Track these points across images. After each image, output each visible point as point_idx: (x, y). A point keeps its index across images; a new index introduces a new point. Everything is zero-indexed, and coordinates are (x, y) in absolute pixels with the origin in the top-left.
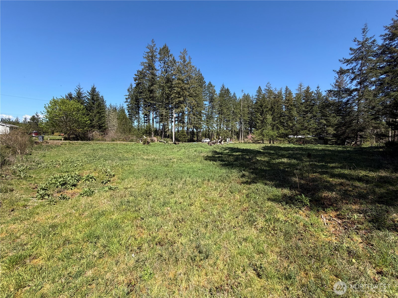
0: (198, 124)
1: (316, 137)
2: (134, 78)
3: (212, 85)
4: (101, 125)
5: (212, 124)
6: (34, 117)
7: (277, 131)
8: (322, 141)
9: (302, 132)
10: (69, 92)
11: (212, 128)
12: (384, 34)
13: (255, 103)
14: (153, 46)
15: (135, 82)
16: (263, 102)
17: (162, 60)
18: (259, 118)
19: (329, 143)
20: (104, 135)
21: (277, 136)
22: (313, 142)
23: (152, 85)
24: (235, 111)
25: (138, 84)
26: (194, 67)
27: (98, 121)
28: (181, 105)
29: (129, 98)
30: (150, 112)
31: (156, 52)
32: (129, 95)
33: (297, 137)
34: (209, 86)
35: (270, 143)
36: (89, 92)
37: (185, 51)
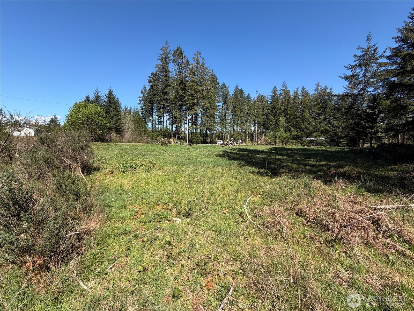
0: (211, 126)
1: (328, 139)
2: (148, 80)
3: (225, 86)
4: (118, 127)
5: (226, 125)
6: (52, 119)
7: (290, 133)
8: (334, 143)
9: (314, 134)
10: (86, 95)
11: (225, 130)
12: (396, 36)
13: (270, 104)
14: (166, 47)
15: (149, 84)
16: (276, 104)
17: (175, 62)
18: (272, 120)
19: (340, 145)
20: (120, 137)
21: (290, 138)
22: (325, 144)
23: (166, 87)
24: (249, 112)
25: (152, 87)
26: (207, 68)
27: (115, 123)
28: (195, 107)
29: (142, 99)
30: (163, 113)
31: (170, 54)
32: (143, 97)
33: (309, 139)
34: (223, 87)
35: (283, 145)
36: (107, 95)
37: (199, 53)
